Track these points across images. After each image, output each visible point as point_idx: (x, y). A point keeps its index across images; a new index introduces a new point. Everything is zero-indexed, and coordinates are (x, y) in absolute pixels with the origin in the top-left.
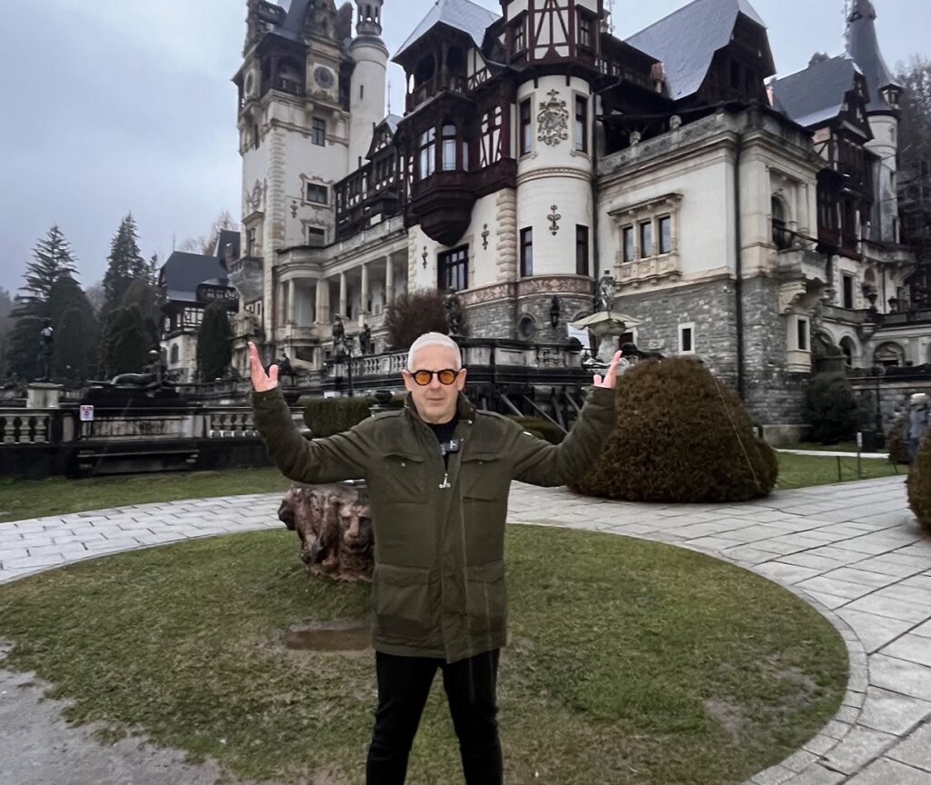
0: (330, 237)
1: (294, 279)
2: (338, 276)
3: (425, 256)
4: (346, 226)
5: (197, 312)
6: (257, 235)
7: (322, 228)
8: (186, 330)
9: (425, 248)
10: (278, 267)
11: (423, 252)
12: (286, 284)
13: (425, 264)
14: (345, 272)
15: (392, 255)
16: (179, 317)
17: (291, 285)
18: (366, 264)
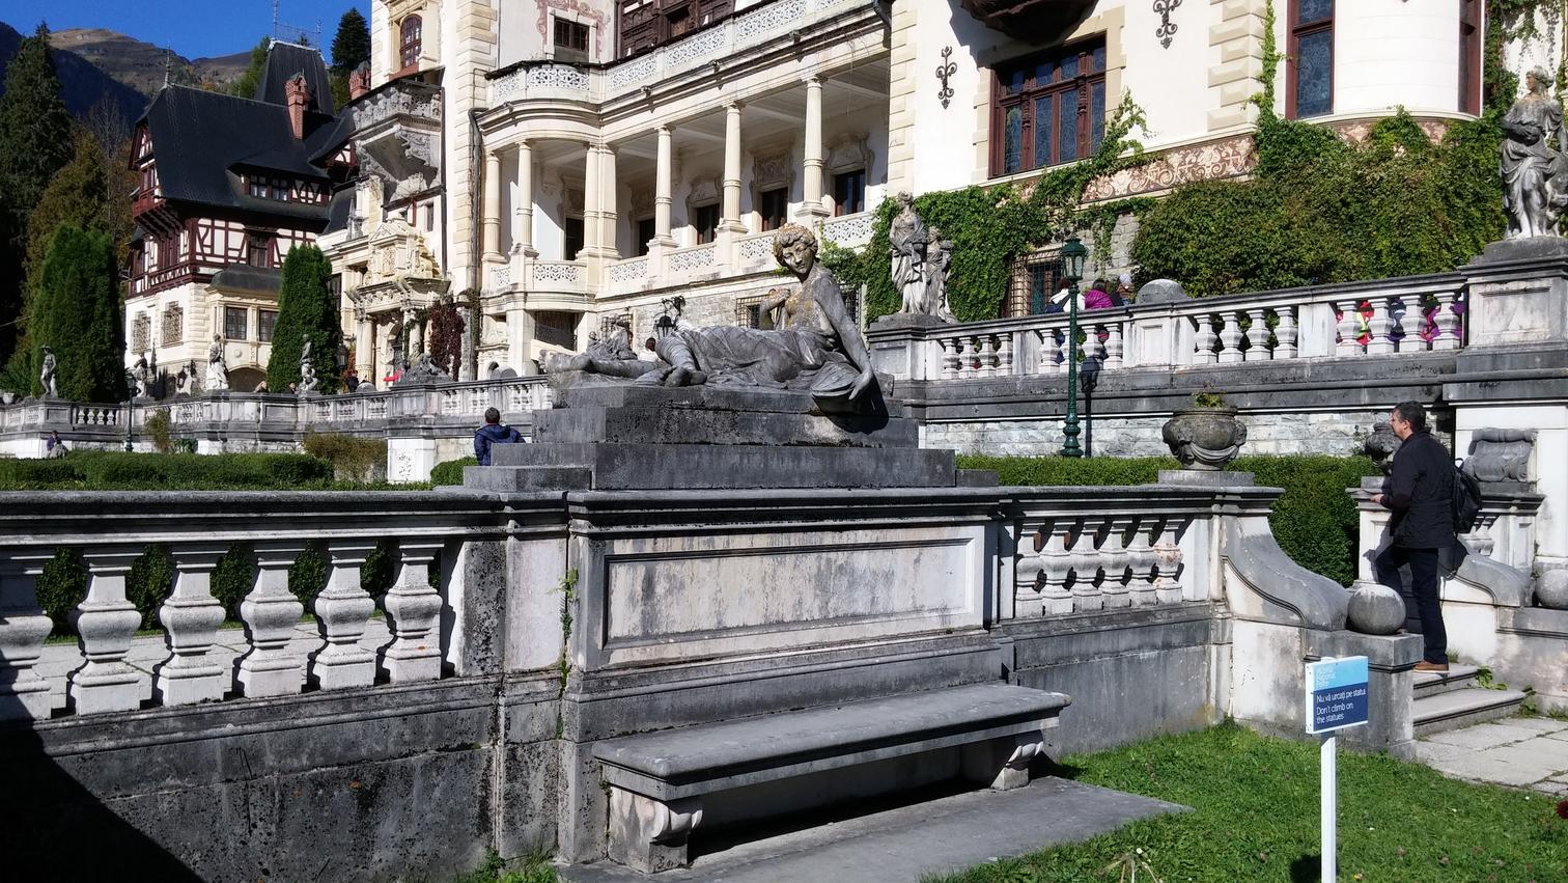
0: (602, 46)
1: (530, 142)
2: (652, 134)
3: (945, 74)
4: (647, 16)
5: (227, 229)
6: (426, 34)
7: (582, 20)
8: (203, 270)
9: (947, 52)
10: (486, 112)
11: (941, 62)
12: (507, 157)
13: (946, 95)
14: (669, 127)
15: (821, 78)
16: (184, 238)
17: (524, 157)
18: (739, 104)
